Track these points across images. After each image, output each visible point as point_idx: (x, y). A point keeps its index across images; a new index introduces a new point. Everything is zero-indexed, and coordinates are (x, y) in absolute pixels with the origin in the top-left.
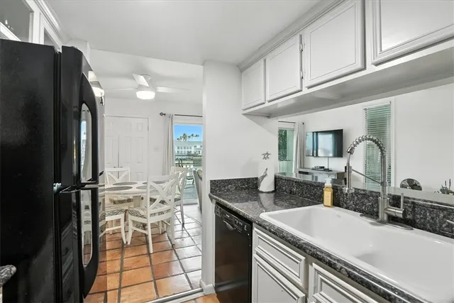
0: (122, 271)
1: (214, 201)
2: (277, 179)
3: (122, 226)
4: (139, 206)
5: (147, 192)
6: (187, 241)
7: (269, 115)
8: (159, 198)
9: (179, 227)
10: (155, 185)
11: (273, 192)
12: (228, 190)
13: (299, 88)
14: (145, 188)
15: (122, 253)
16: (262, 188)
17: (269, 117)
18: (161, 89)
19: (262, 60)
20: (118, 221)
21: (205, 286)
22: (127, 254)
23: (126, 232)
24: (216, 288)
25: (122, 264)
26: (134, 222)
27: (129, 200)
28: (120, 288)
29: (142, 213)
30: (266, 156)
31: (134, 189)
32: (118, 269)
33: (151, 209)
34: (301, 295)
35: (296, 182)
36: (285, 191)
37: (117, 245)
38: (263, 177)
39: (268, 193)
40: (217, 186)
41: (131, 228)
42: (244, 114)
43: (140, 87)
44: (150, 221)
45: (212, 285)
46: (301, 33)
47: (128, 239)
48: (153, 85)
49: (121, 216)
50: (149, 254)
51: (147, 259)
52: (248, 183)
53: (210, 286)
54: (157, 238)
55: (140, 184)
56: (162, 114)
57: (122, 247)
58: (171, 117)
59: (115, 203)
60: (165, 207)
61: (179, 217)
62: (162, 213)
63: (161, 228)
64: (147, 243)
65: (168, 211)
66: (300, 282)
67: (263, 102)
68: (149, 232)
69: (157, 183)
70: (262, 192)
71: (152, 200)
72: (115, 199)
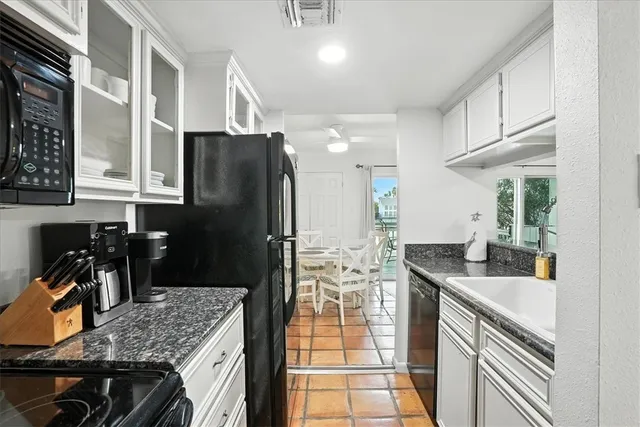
0: (312, 337)
1: (409, 268)
2: (489, 247)
3: (314, 293)
4: (331, 273)
5: (338, 259)
6: (386, 319)
7: (484, 165)
8: (351, 267)
9: (378, 304)
10: (350, 251)
11: (483, 262)
12: (426, 257)
13: (498, 137)
14: (337, 253)
15: (313, 321)
16: (469, 257)
17: (483, 167)
18: (354, 139)
19: (463, 103)
20: (309, 288)
21: (397, 363)
22: (319, 322)
23: (317, 302)
24: (410, 368)
25: (313, 330)
26: (326, 290)
27: (321, 268)
28: (311, 350)
29: (334, 280)
30: (476, 217)
31: (326, 254)
32: (310, 334)
33: (342, 277)
34: (472, 352)
35: (512, 250)
36: (500, 261)
37: (310, 313)
38: (471, 242)
39: (477, 262)
40: (412, 251)
41: (324, 297)
42: (447, 167)
43: (332, 140)
44: (343, 290)
45: (404, 363)
46: (500, 71)
47: (319, 308)
48: (345, 136)
49: (312, 283)
50: (340, 326)
51: (339, 330)
52: (452, 250)
53: (403, 364)
54: (351, 312)
55: (333, 249)
56: (358, 166)
57: (314, 316)
58: (369, 169)
59: (306, 268)
60: (358, 277)
61: (378, 293)
62: (355, 282)
63: (355, 301)
64: (339, 316)
65: (363, 281)
66: (472, 341)
67: (464, 152)
68: (341, 302)
69: (352, 249)
70: (469, 261)
71: (344, 268)
72: (307, 265)
